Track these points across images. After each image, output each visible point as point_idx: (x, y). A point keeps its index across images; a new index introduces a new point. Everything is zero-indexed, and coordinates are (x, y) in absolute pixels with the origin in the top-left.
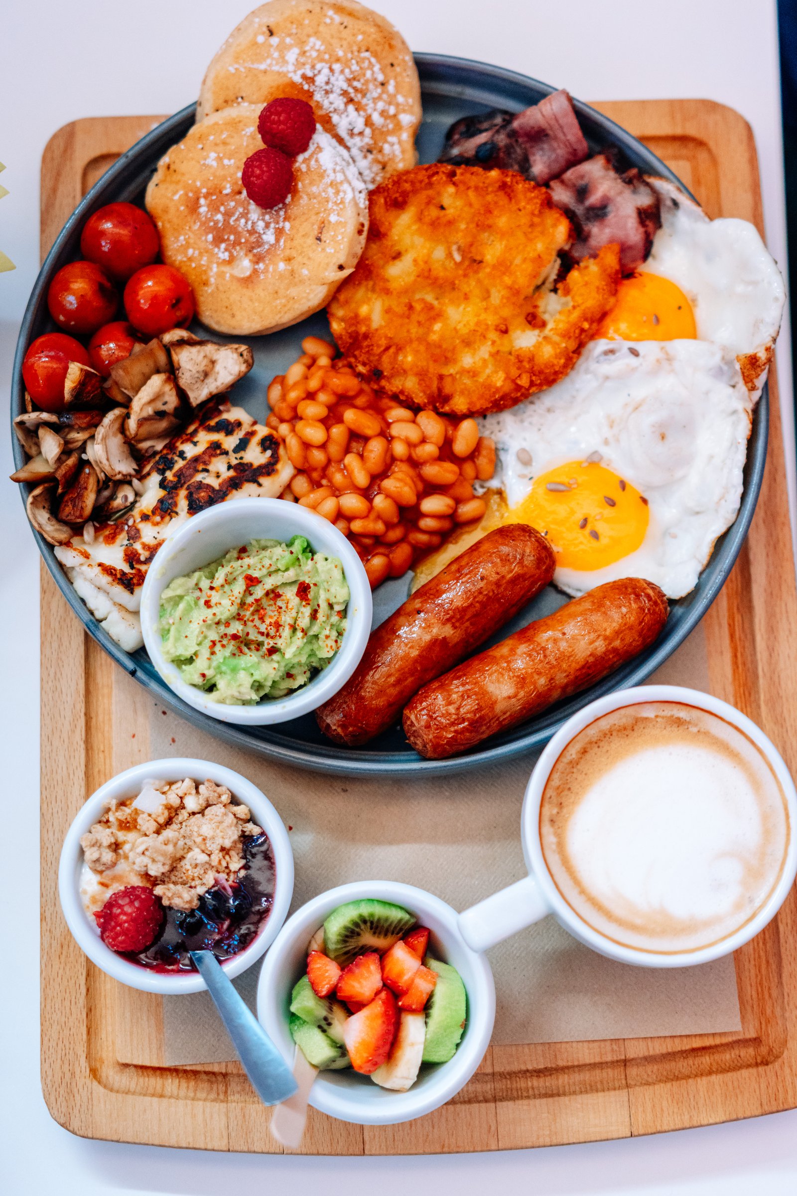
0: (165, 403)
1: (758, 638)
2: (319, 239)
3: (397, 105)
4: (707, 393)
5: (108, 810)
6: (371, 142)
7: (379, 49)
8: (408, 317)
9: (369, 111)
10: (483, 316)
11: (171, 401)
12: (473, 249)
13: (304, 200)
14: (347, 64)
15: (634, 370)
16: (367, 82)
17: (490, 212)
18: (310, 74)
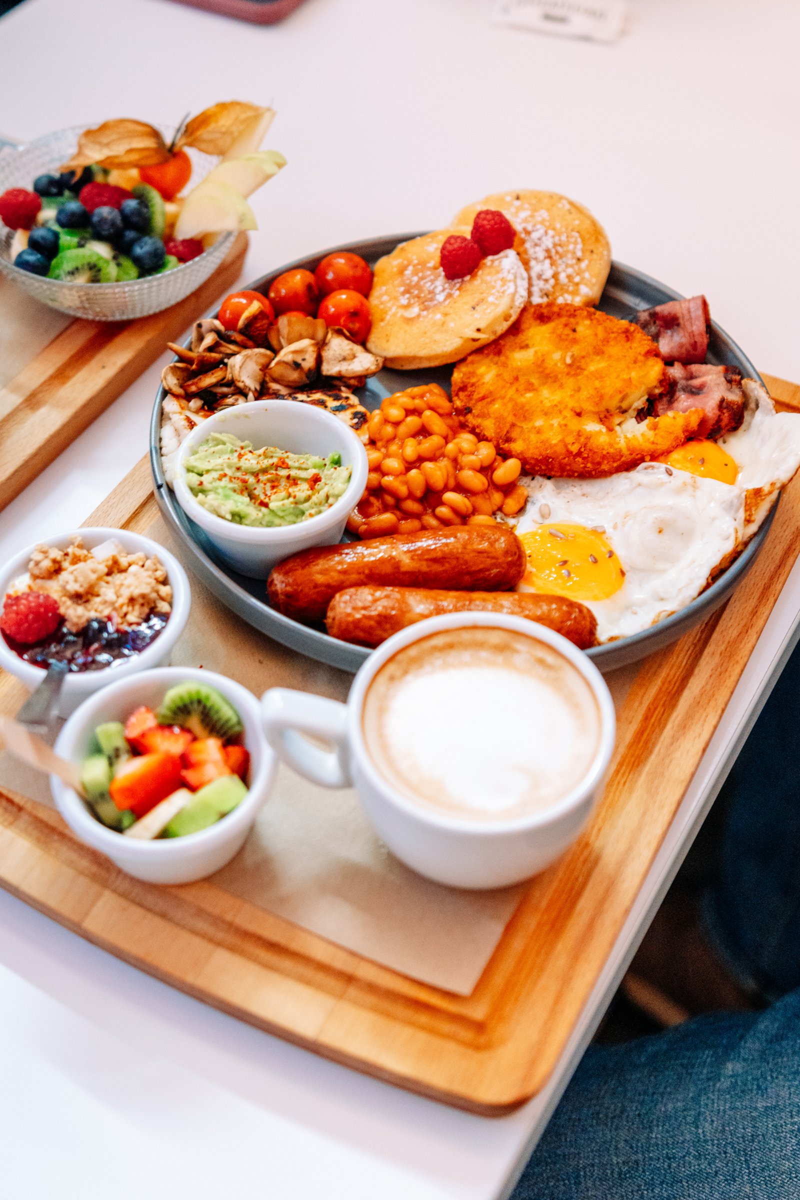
0: (304, 360)
1: (669, 726)
2: (474, 308)
3: (583, 279)
4: (714, 519)
5: (73, 544)
6: (551, 289)
7: (587, 236)
8: (511, 384)
9: (560, 269)
10: (568, 399)
11: (309, 362)
12: (583, 361)
13: (477, 282)
14: (559, 234)
15: (662, 484)
16: (568, 251)
17: (608, 342)
18: (529, 228)
